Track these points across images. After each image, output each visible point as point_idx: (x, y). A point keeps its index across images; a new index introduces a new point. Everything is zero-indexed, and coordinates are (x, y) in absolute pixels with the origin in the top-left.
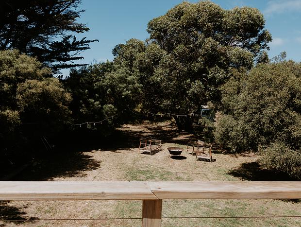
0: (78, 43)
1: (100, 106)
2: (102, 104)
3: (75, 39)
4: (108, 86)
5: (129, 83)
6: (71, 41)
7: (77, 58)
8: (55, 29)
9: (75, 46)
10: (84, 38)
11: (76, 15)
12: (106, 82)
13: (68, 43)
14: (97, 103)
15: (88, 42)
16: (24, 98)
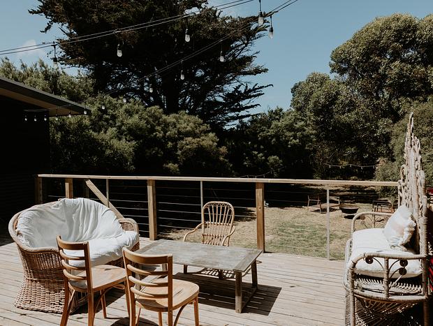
0: (250, 91)
1: (263, 158)
2: (266, 156)
3: (247, 87)
4: (272, 137)
5: (298, 130)
6: (242, 89)
7: (252, 106)
8: (231, 78)
9: (247, 94)
10: (256, 85)
11: (249, 59)
12: (271, 132)
13: (239, 92)
14: (261, 154)
15: (261, 87)
16: (182, 153)
